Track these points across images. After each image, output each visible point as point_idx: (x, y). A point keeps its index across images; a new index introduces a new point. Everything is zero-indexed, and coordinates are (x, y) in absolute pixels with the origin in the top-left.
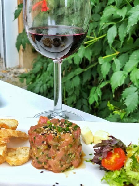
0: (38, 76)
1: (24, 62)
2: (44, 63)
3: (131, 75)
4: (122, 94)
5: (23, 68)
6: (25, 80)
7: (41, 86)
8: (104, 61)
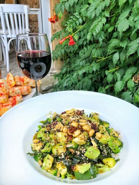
0: (65, 76)
1: (56, 66)
2: (67, 68)
3: (128, 84)
4: (122, 95)
5: (55, 70)
6: (57, 78)
7: (67, 82)
8: (109, 73)
